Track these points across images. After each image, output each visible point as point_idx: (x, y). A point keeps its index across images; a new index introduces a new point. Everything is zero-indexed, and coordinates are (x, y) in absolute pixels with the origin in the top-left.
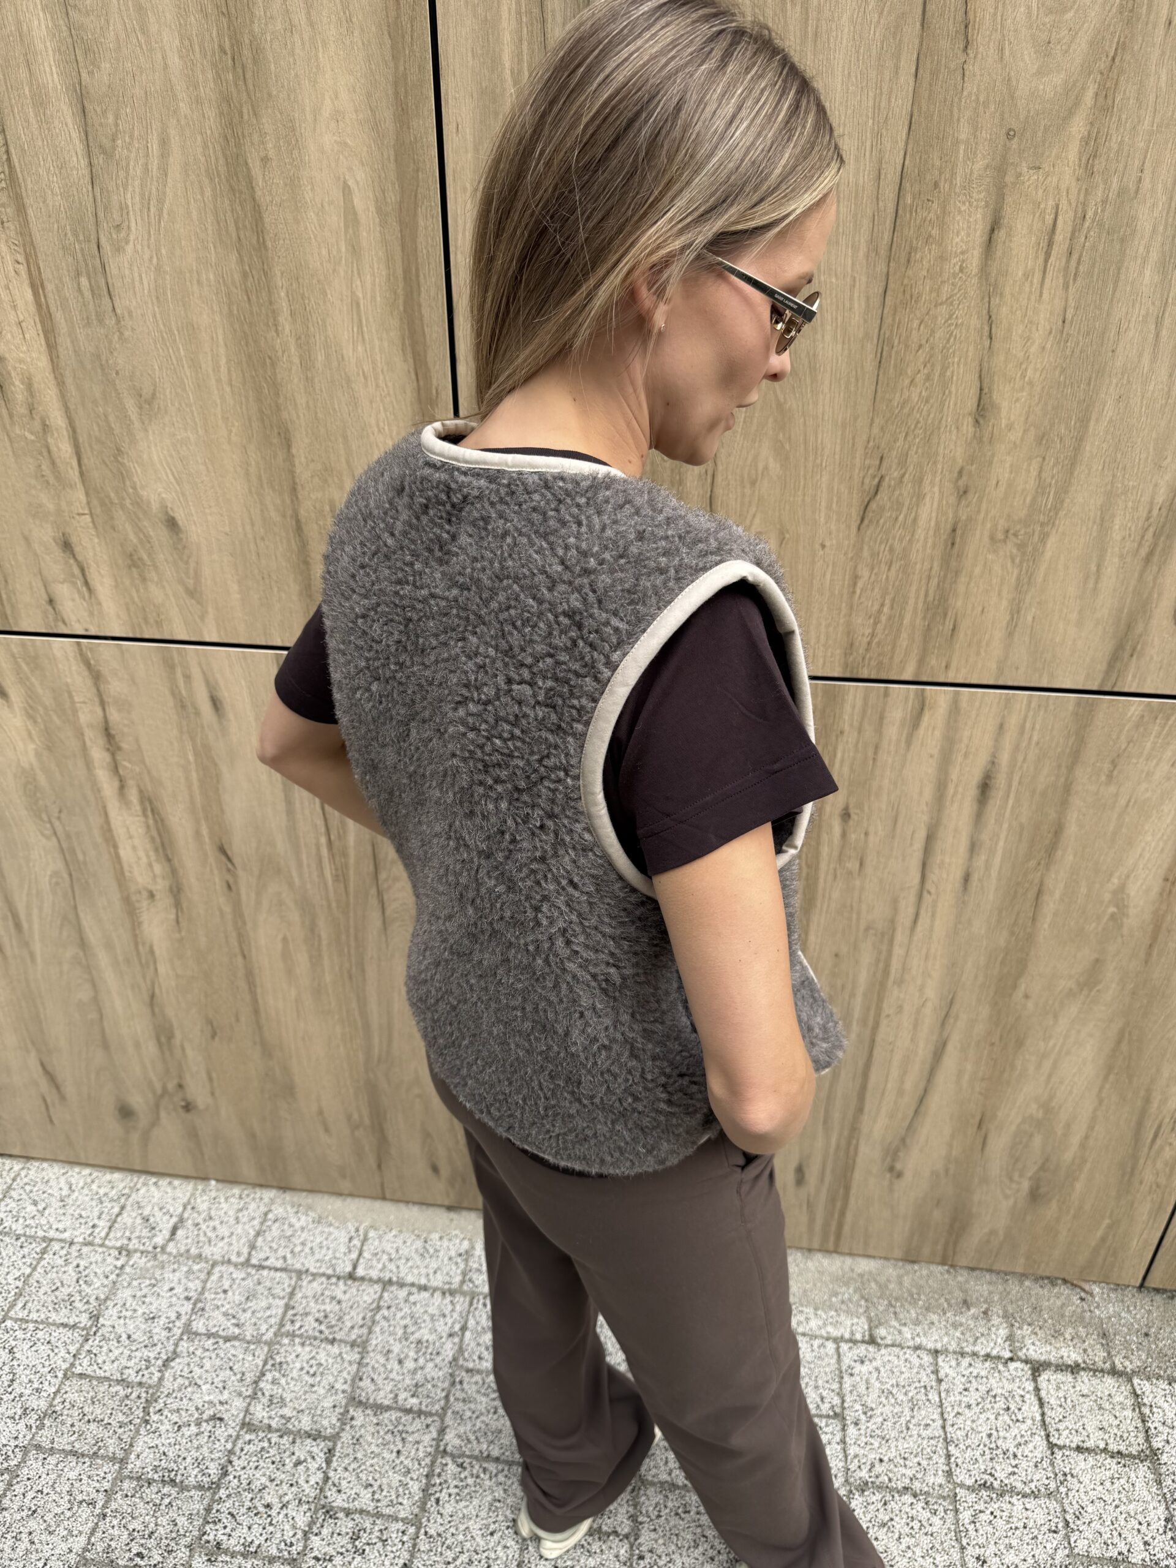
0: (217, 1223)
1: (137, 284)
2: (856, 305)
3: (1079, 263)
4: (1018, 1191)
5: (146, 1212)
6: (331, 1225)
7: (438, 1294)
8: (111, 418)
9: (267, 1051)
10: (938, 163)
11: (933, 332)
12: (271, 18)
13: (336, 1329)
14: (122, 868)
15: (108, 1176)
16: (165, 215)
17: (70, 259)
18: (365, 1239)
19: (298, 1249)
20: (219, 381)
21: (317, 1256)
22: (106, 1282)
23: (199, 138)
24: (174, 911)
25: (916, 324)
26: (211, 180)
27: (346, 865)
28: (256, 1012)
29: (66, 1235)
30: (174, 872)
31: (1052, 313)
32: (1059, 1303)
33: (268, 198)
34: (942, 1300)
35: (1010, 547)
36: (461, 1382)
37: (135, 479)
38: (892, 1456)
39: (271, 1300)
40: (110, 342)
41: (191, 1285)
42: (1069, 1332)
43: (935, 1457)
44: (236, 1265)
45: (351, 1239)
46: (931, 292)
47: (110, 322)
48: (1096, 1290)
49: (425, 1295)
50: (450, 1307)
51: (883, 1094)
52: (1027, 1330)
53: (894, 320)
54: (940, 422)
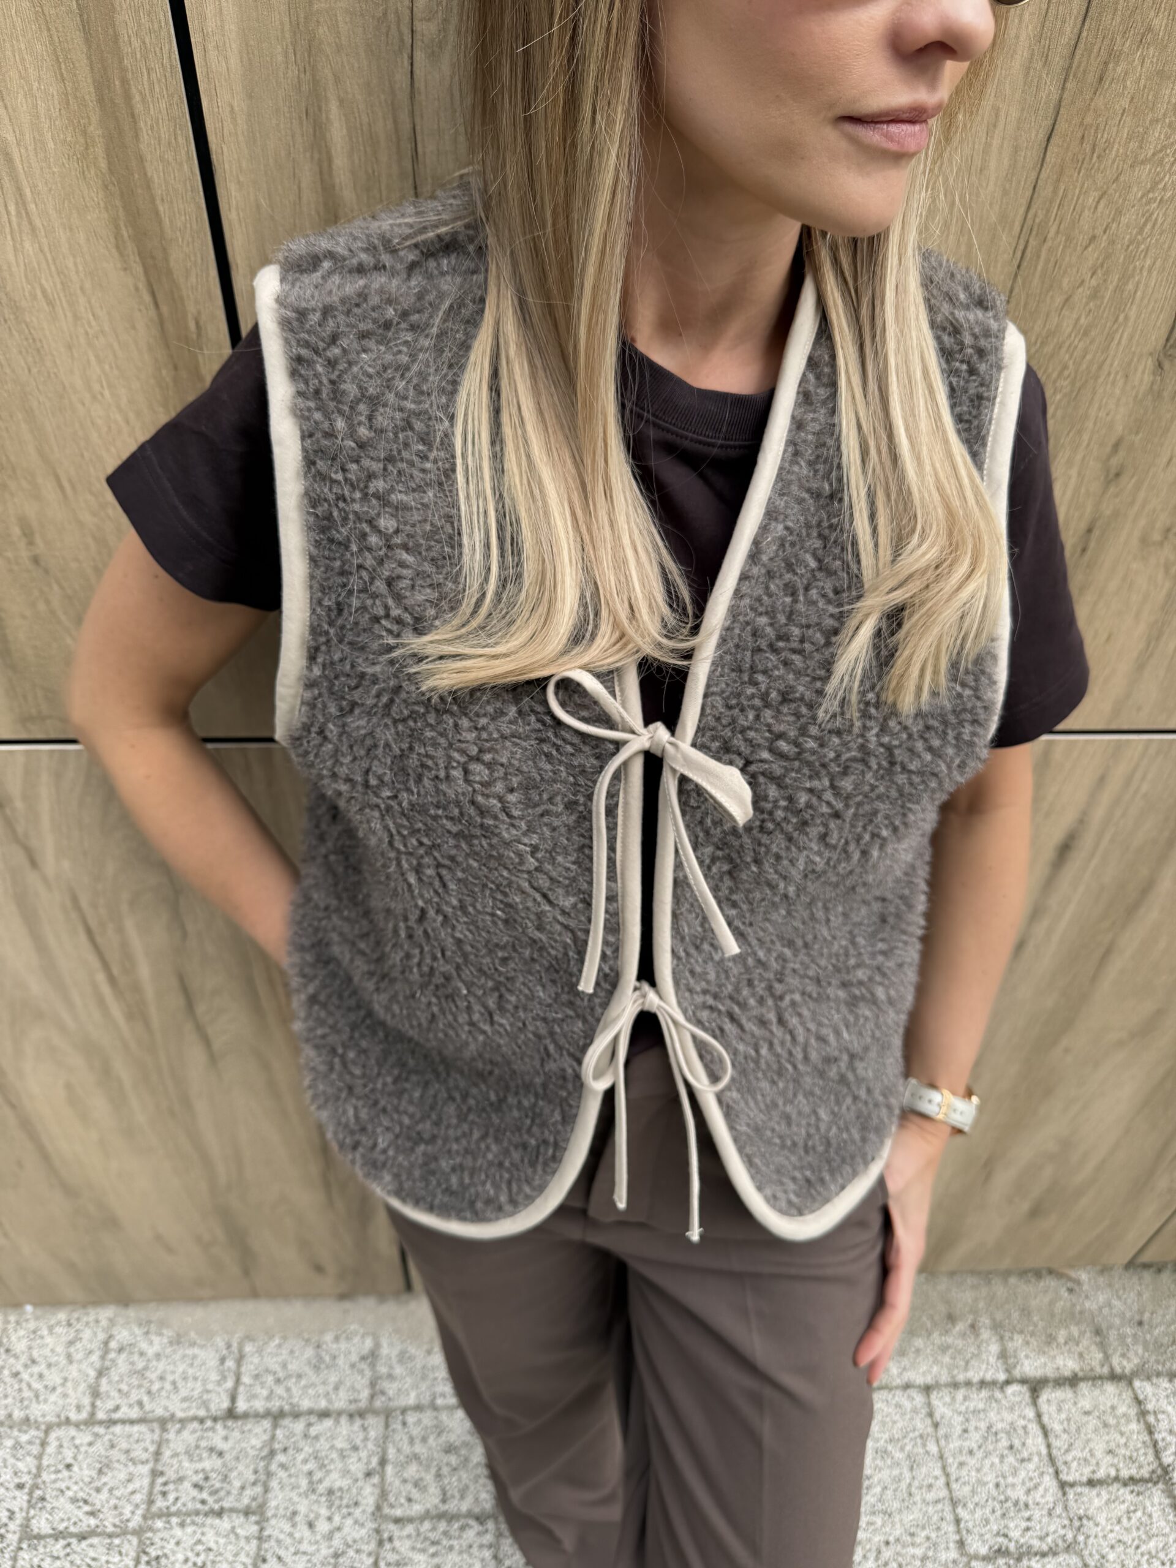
0: (42, 1368)
4: (1017, 1211)
6: (193, 1344)
7: (344, 1420)
9: (69, 1191)
13: (222, 1493)
18: (241, 1357)
19: (156, 1387)
21: (184, 1393)
25: (1092, 198)
27: (143, 1001)
28: (45, 1156)
32: (1046, 1300)
34: (924, 1318)
35: (1167, 553)
36: (390, 1539)
38: (897, 1533)
39: (131, 1468)
41: (21, 1465)
42: (1061, 1338)
43: (944, 1525)
44: (77, 1425)
45: (223, 1360)
48: (1084, 1276)
49: (328, 1423)
50: (361, 1435)
52: (1018, 1340)
53: (1055, 191)
54: (1100, 367)
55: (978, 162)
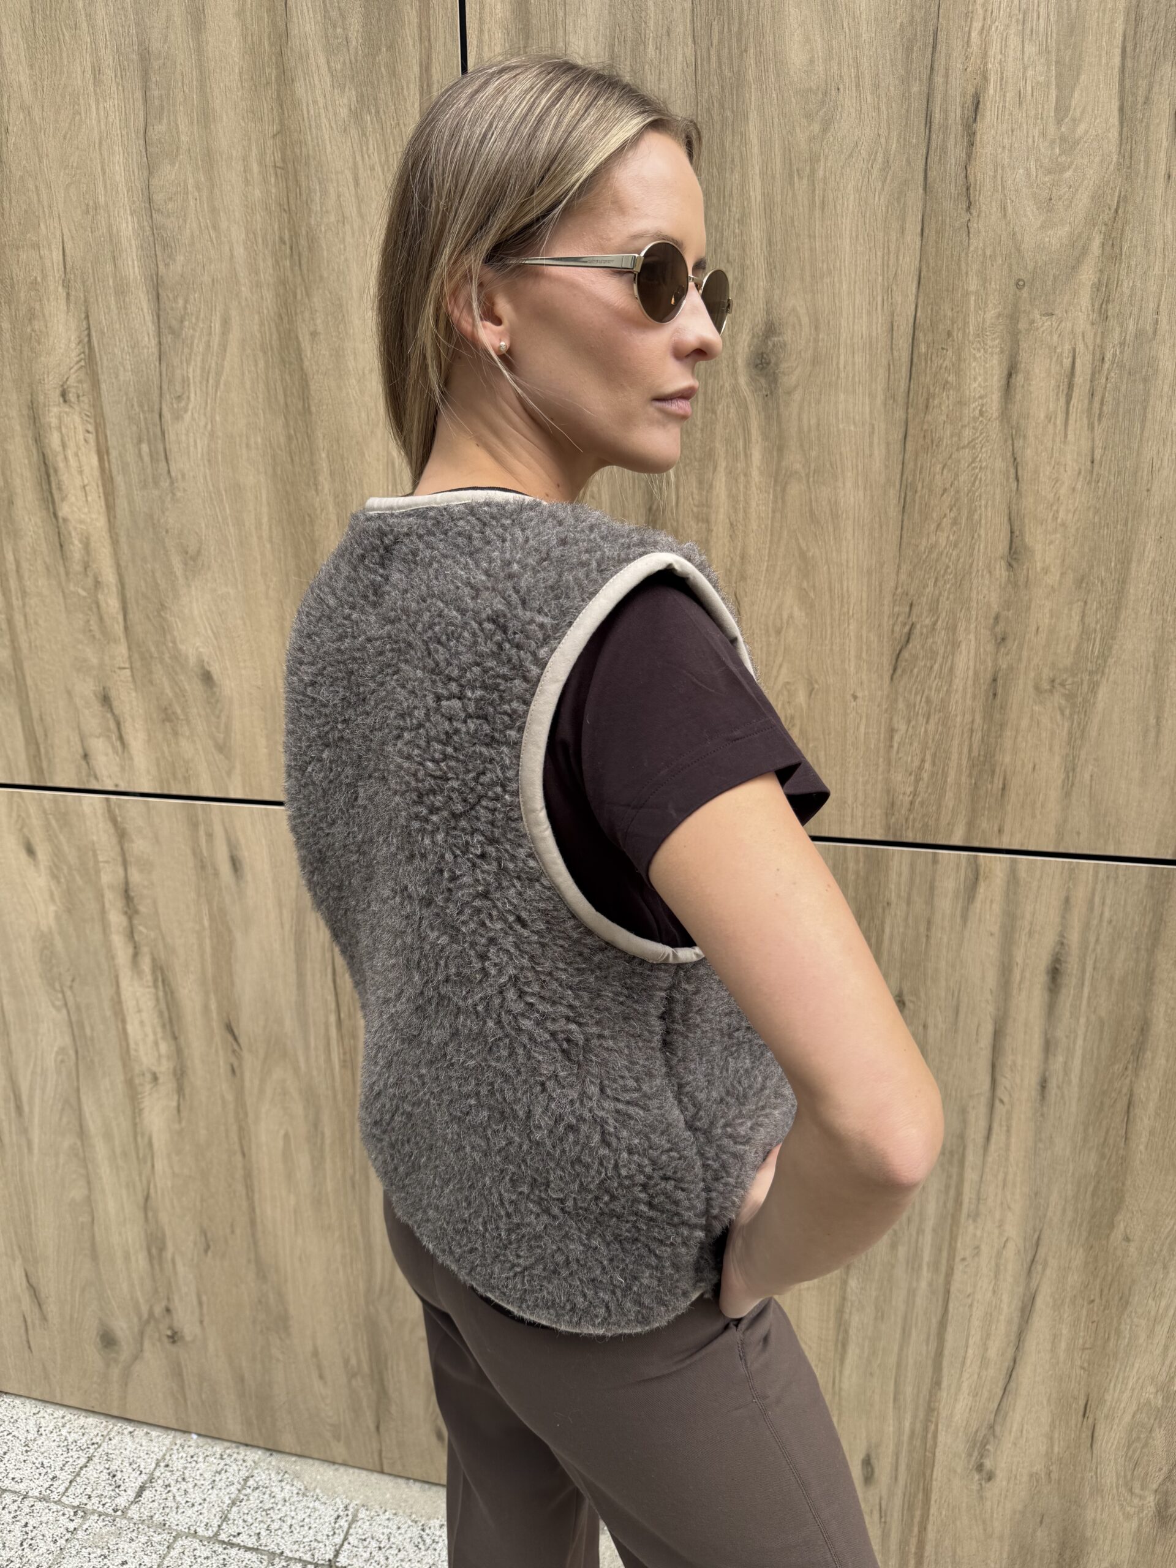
0: (189, 1486)
1: (192, 449)
2: (876, 452)
3: (1102, 404)
4: (1142, 1509)
5: (114, 1467)
6: (317, 1499)
8: (158, 575)
10: (950, 314)
11: (957, 475)
12: (327, 212)
14: (128, 1045)
15: (82, 1421)
16: (222, 386)
17: (134, 428)
18: (354, 1520)
19: (275, 1526)
20: (260, 538)
21: (296, 1537)
22: (52, 1547)
23: (256, 317)
24: (176, 1097)
25: (939, 467)
26: (265, 353)
27: (355, 1048)
28: (253, 1223)
29: (21, 1487)
30: (179, 1052)
31: (1079, 454)
33: (315, 368)
35: (1058, 699)
37: (176, 633)
40: (163, 502)
44: (202, 1540)
45: (337, 1519)
46: (952, 436)
47: (165, 484)
51: (963, 1363)
53: (916, 465)
54: (971, 566)
55: (867, 452)
